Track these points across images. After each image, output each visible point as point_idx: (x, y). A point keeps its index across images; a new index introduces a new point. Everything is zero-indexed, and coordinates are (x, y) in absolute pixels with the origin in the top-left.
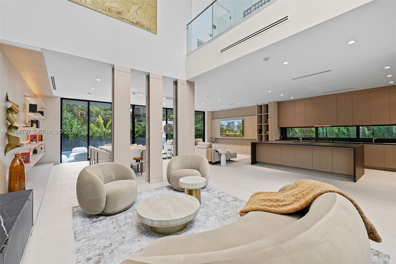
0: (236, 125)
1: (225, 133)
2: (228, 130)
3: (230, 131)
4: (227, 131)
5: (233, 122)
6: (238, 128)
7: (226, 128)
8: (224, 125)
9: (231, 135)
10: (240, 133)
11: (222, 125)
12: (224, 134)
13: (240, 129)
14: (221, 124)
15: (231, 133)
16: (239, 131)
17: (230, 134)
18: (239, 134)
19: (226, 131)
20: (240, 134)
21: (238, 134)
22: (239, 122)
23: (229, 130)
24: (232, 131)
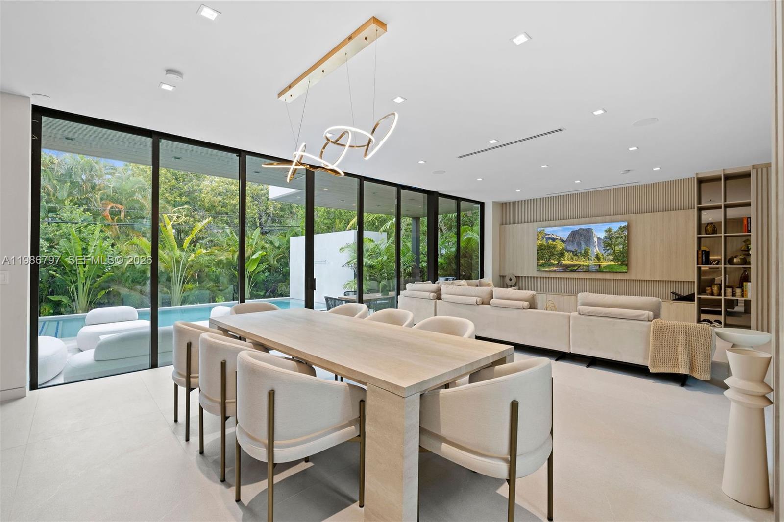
0: (599, 239)
1: (559, 261)
2: (568, 251)
3: (576, 255)
4: (566, 254)
5: (589, 231)
6: (607, 246)
7: (564, 245)
8: (555, 237)
9: (579, 266)
10: (612, 260)
11: (548, 238)
12: (556, 263)
13: (614, 251)
14: (546, 234)
15: (582, 262)
16: (611, 257)
17: (576, 263)
18: (609, 263)
19: (562, 255)
20: (613, 263)
21: (604, 264)
22: (609, 230)
23: (573, 252)
24: (586, 254)
